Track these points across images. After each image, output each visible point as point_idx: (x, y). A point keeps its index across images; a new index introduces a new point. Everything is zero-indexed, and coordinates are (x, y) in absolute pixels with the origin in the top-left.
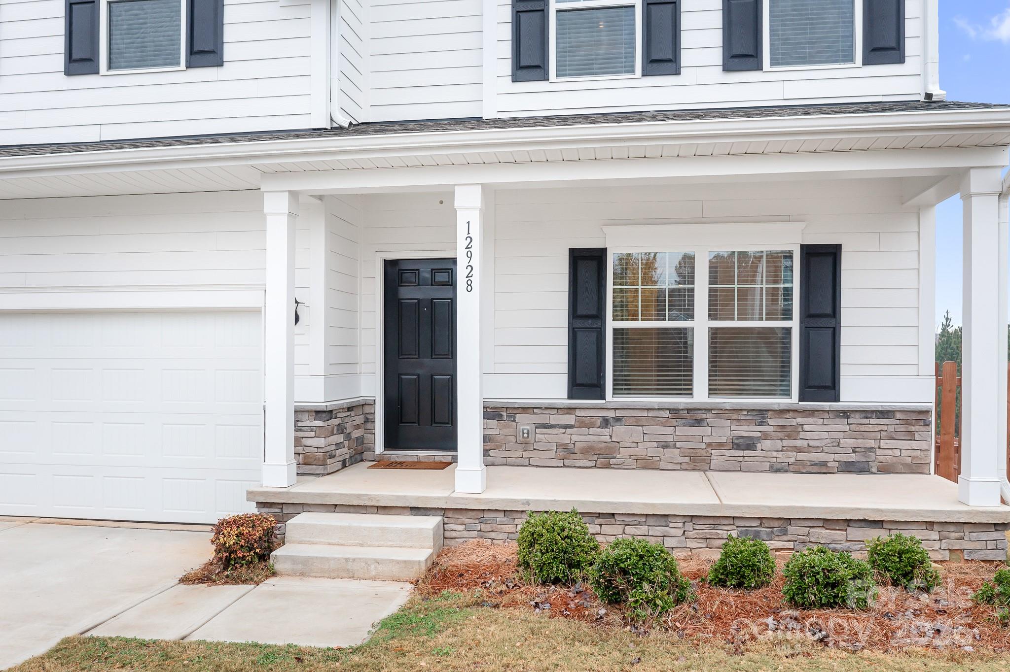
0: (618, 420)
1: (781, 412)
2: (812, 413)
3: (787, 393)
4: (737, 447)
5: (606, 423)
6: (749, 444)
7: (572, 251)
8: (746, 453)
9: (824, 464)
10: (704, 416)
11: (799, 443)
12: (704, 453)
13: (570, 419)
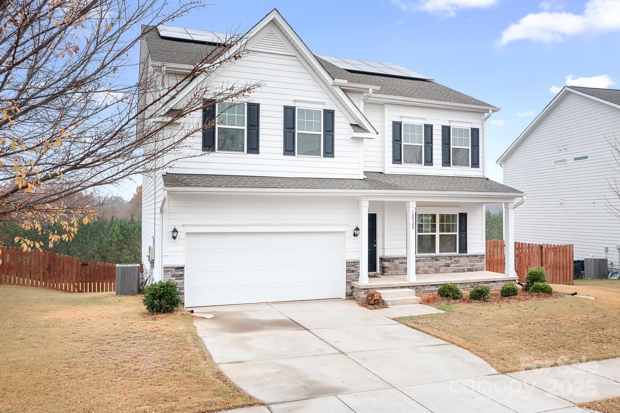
0: (419, 260)
1: (455, 257)
2: (461, 257)
3: (455, 251)
4: (446, 266)
8: (448, 268)
10: (438, 258)
12: (438, 268)
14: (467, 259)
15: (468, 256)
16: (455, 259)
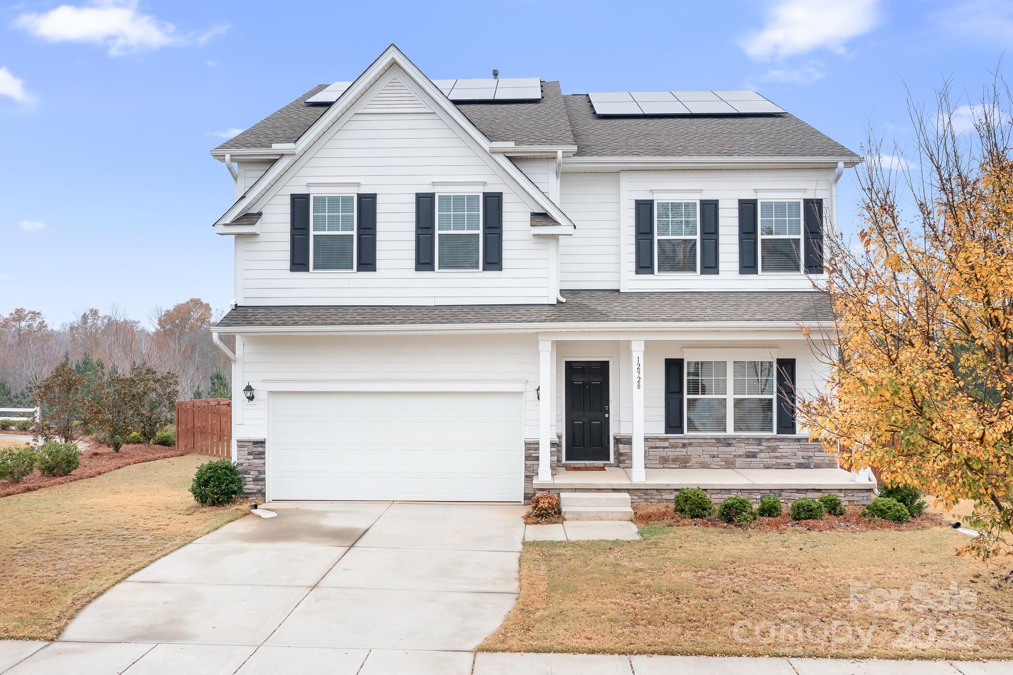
0: (690, 444)
1: (769, 440)
2: (783, 440)
3: (771, 430)
4: (748, 456)
5: (684, 445)
6: (754, 455)
7: (666, 360)
8: (752, 459)
9: (789, 464)
10: (732, 442)
11: (777, 454)
12: (732, 460)
13: (666, 444)
14: (796, 445)
15: (799, 440)
16: (769, 444)
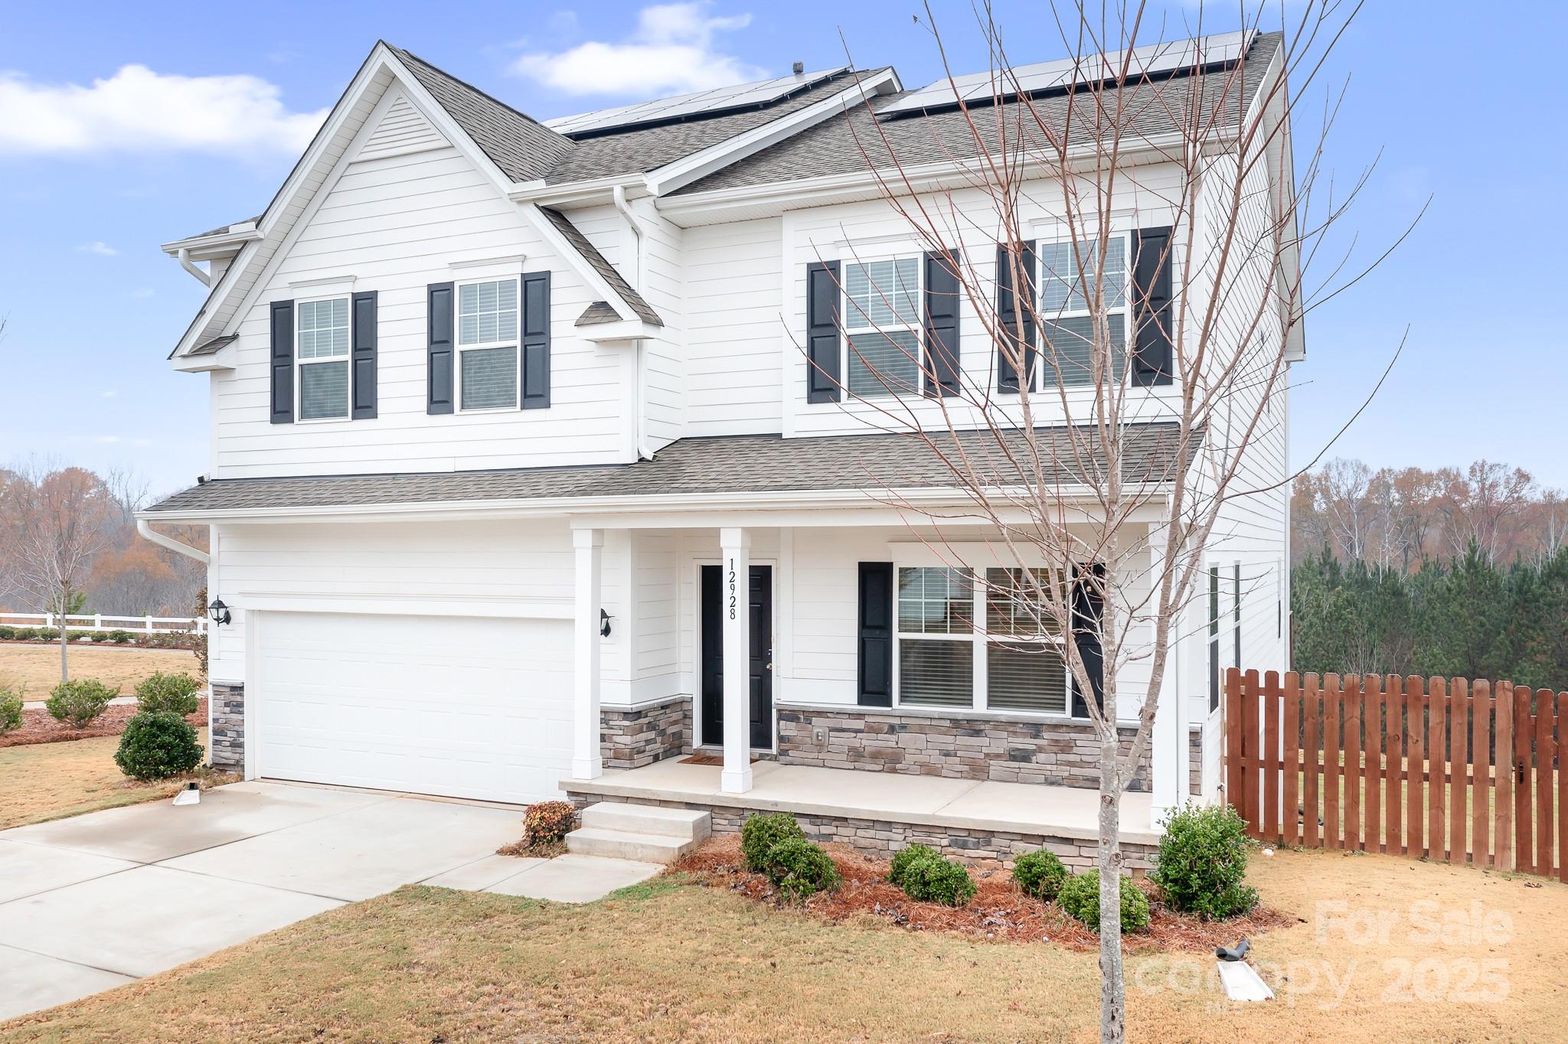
0: (903, 727)
1: (1055, 727)
2: (1084, 729)
3: (1061, 708)
4: (1013, 758)
5: (892, 729)
6: (1024, 756)
7: (861, 564)
8: (1022, 764)
10: (982, 727)
11: (1072, 758)
12: (982, 763)
13: (859, 724)
16: (1055, 736)
